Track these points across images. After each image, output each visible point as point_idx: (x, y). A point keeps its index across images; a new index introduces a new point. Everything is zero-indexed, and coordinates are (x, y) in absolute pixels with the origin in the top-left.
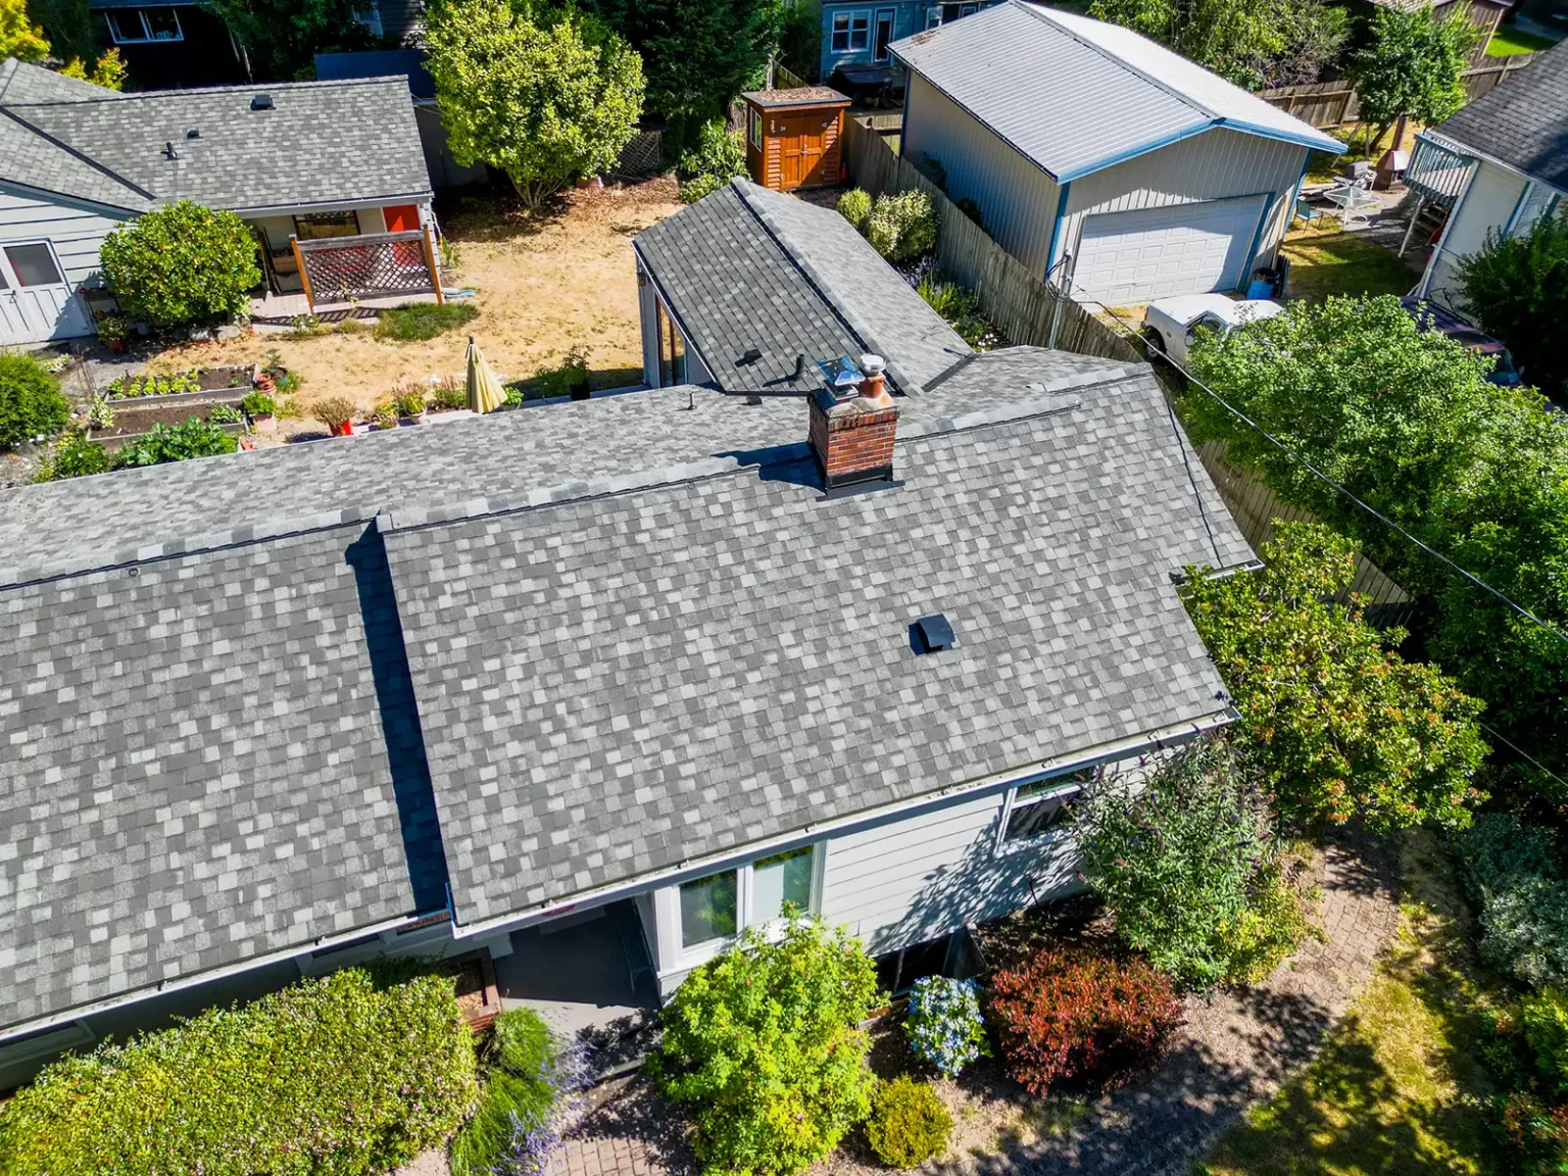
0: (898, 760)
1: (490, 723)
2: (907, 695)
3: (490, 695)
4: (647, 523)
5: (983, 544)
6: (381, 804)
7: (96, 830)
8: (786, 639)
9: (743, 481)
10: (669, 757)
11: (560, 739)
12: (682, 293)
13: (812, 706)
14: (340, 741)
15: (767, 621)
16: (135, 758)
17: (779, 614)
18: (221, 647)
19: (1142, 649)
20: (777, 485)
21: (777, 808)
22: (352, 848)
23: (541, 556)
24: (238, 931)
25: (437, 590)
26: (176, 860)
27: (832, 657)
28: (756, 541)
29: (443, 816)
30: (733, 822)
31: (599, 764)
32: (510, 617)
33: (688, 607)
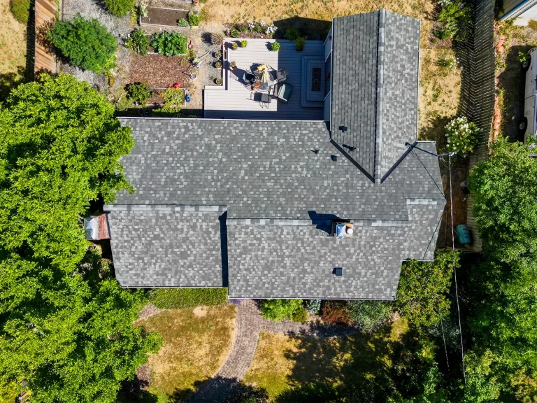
0: (318, 291)
1: (241, 267)
2: (326, 281)
3: (242, 262)
4: (285, 233)
5: (361, 254)
6: (219, 268)
7: (168, 261)
8: (306, 264)
9: (311, 228)
10: (273, 280)
11: (254, 272)
13: (306, 278)
14: (213, 255)
15: (303, 260)
16: (175, 250)
17: (307, 259)
18: (192, 232)
19: (383, 284)
20: (319, 230)
21: (291, 294)
22: (212, 274)
23: (259, 236)
24: (192, 282)
25: (236, 239)
26: (182, 269)
27: (314, 270)
28: (308, 242)
29: (229, 281)
30: (282, 294)
31: (260, 278)
32: (250, 248)
33: (287, 253)
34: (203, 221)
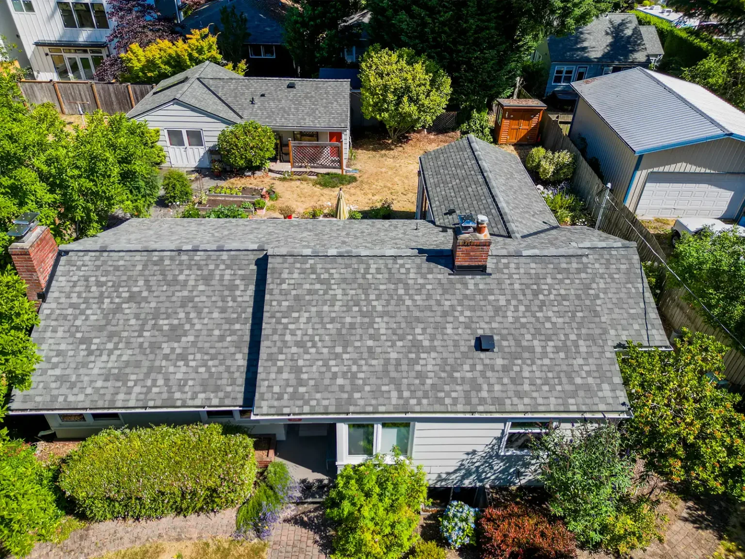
0: (454, 395)
1: (288, 337)
2: (466, 367)
3: (291, 326)
4: (372, 271)
5: (522, 308)
6: (241, 360)
7: (141, 345)
8: (418, 331)
9: (418, 260)
10: (354, 368)
11: (313, 350)
12: (432, 181)
13: (422, 362)
14: (233, 333)
15: (411, 321)
16: (161, 322)
17: (418, 320)
18: (201, 288)
19: (589, 373)
20: (432, 265)
21: (394, 401)
22: (226, 375)
23: (326, 276)
24: (177, 395)
25: (283, 281)
26: (164, 363)
27: (436, 343)
28: (416, 287)
29: (260, 370)
30: (374, 402)
31: (326, 365)
32: (307, 298)
33: (379, 308)
34: (228, 267)
